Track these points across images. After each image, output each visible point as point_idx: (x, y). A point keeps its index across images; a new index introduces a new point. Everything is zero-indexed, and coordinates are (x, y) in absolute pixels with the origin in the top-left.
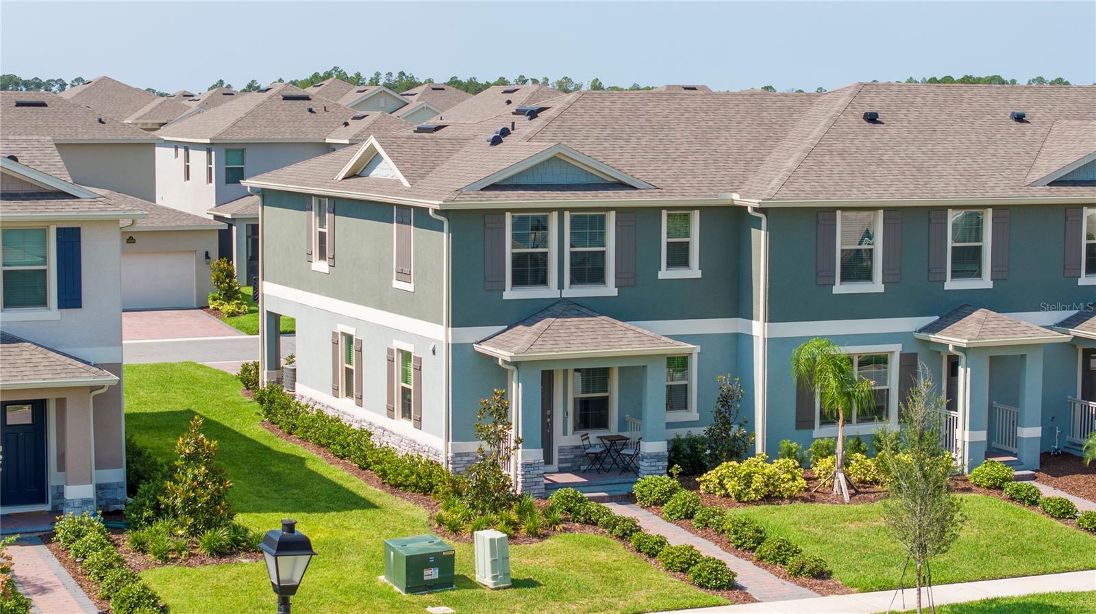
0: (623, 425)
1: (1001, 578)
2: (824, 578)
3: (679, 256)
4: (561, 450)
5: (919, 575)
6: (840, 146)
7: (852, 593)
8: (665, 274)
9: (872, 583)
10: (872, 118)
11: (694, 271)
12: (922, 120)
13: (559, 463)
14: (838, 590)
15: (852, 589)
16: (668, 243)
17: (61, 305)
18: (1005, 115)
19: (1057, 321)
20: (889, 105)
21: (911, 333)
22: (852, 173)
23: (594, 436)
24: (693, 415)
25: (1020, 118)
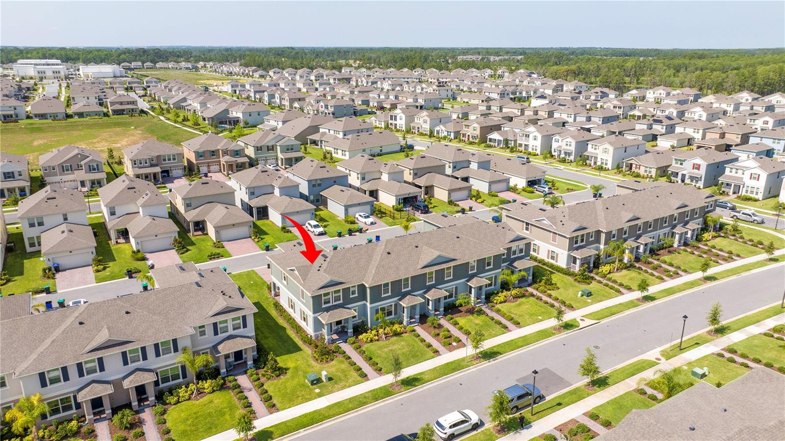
2: (380, 371)
3: (354, 293)
6: (383, 264)
8: (351, 297)
11: (356, 295)
12: (398, 251)
16: (352, 292)
17: (244, 328)
18: (414, 246)
19: (422, 293)
20: (392, 247)
21: (396, 301)
22: (385, 273)
25: (417, 247)
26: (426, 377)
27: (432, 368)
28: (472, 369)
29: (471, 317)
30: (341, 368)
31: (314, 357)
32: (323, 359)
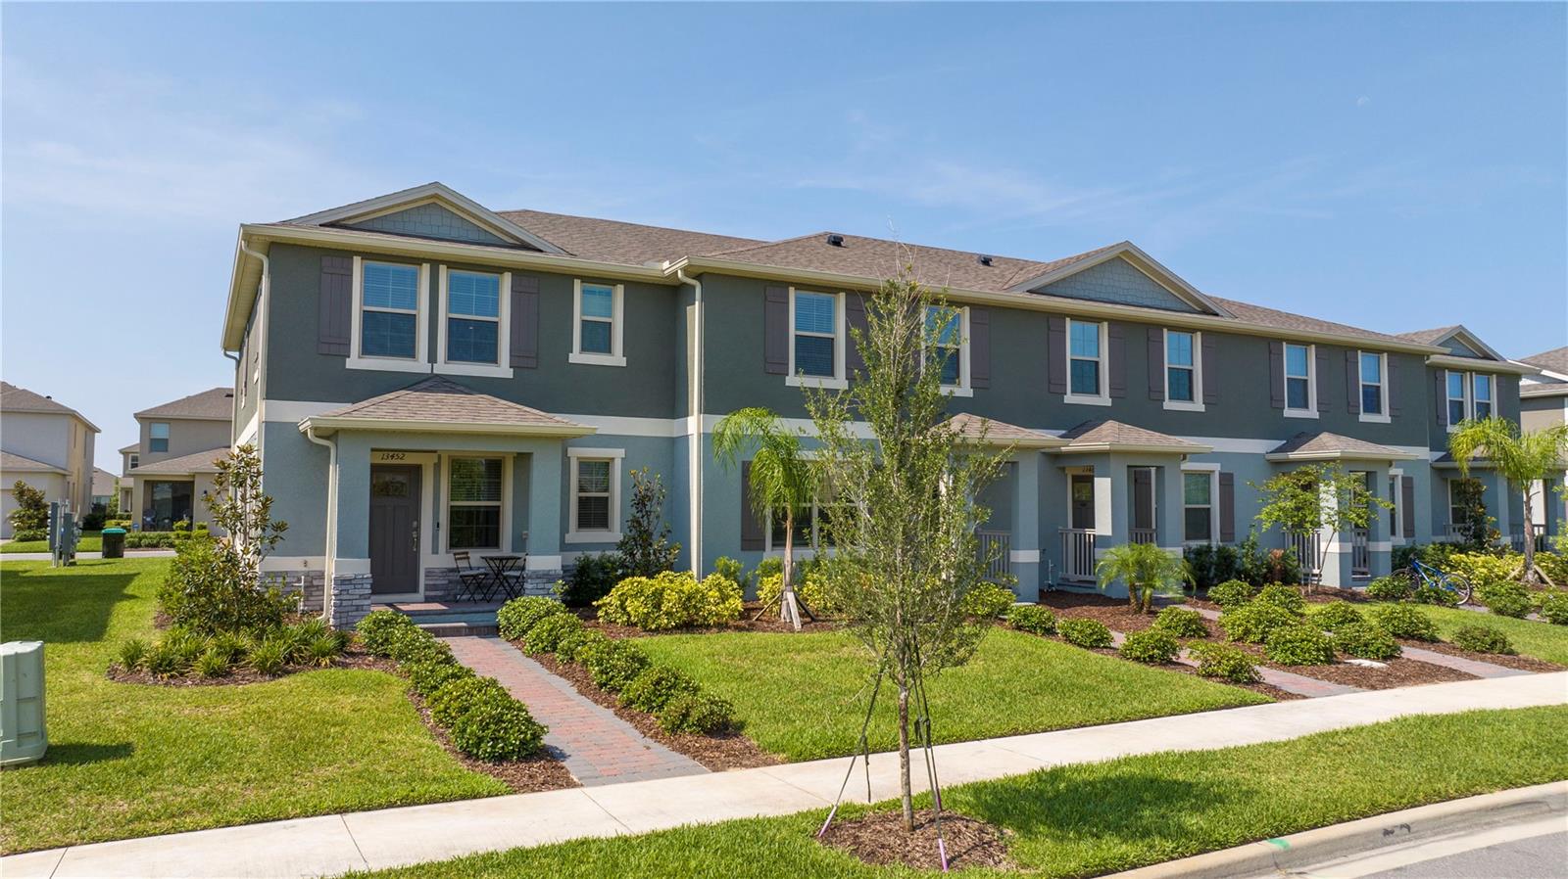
1: (1044, 731)
2: (726, 736)
3: (597, 339)
4: (431, 573)
5: (905, 718)
6: (799, 249)
7: (774, 763)
9: (814, 744)
10: (836, 241)
11: (617, 358)
13: (426, 590)
14: (749, 759)
15: (775, 756)
18: (971, 261)
22: (810, 261)
23: (477, 557)
24: (615, 535)
25: (987, 262)
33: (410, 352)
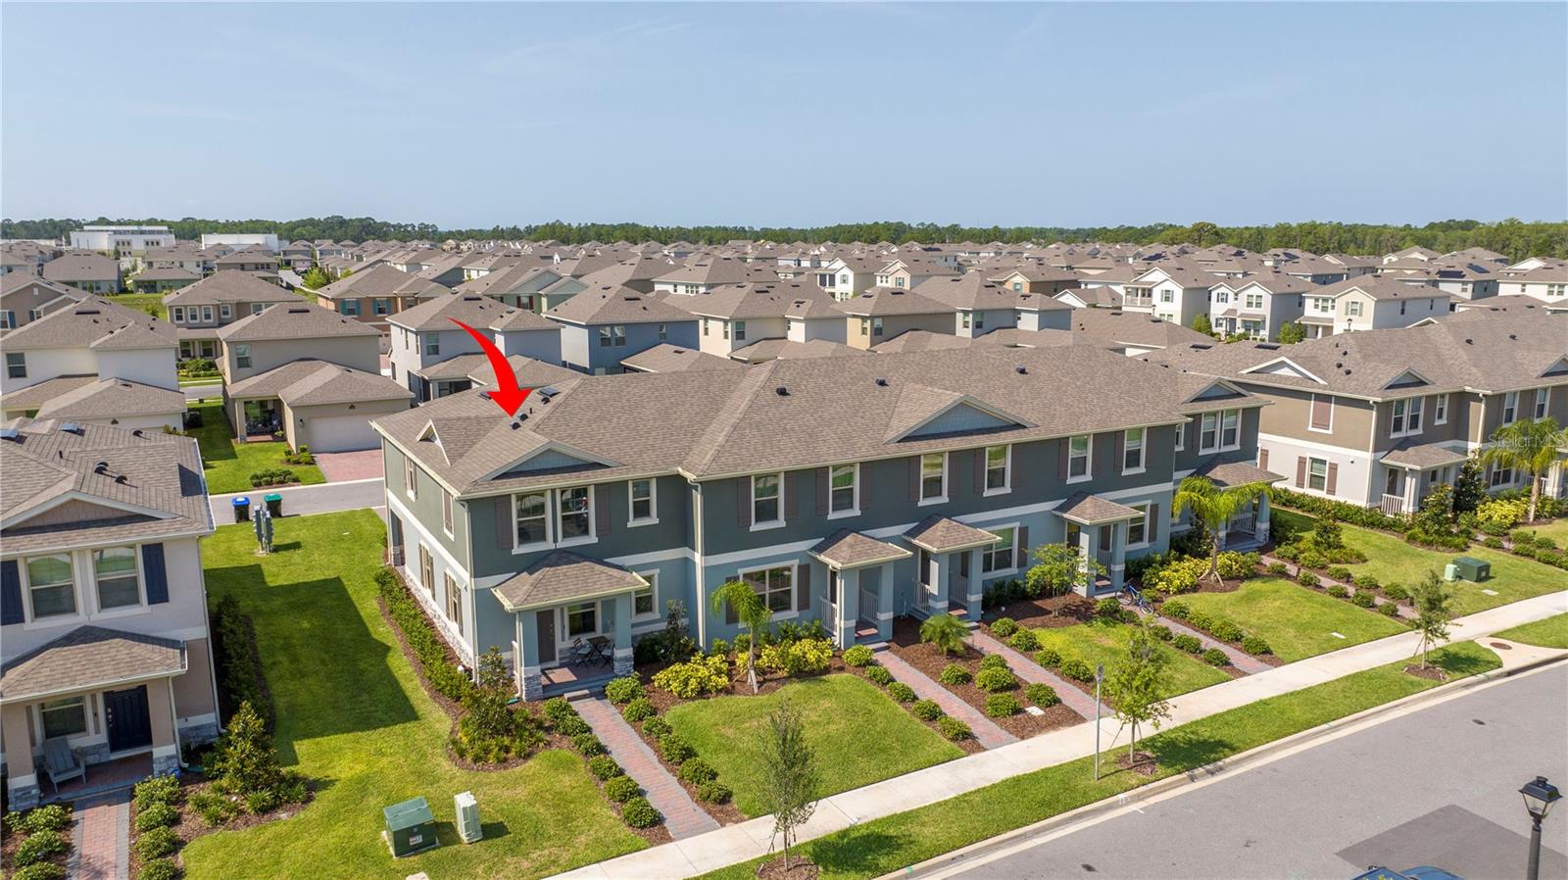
0: (606, 629)
2: (726, 804)
3: (642, 510)
4: (561, 651)
6: (758, 418)
7: (744, 820)
8: (632, 523)
10: (782, 392)
11: (653, 520)
12: (816, 390)
13: (559, 659)
14: (734, 818)
15: (744, 817)
16: (634, 503)
17: (151, 601)
18: (872, 382)
19: (905, 531)
20: (795, 378)
21: (804, 551)
22: (764, 444)
23: (584, 638)
24: (656, 615)
25: (882, 383)
26: (927, 834)
27: (953, 795)
28: (1130, 806)
29: (1083, 628)
30: (558, 787)
31: (454, 742)
32: (487, 751)
33: (543, 538)
